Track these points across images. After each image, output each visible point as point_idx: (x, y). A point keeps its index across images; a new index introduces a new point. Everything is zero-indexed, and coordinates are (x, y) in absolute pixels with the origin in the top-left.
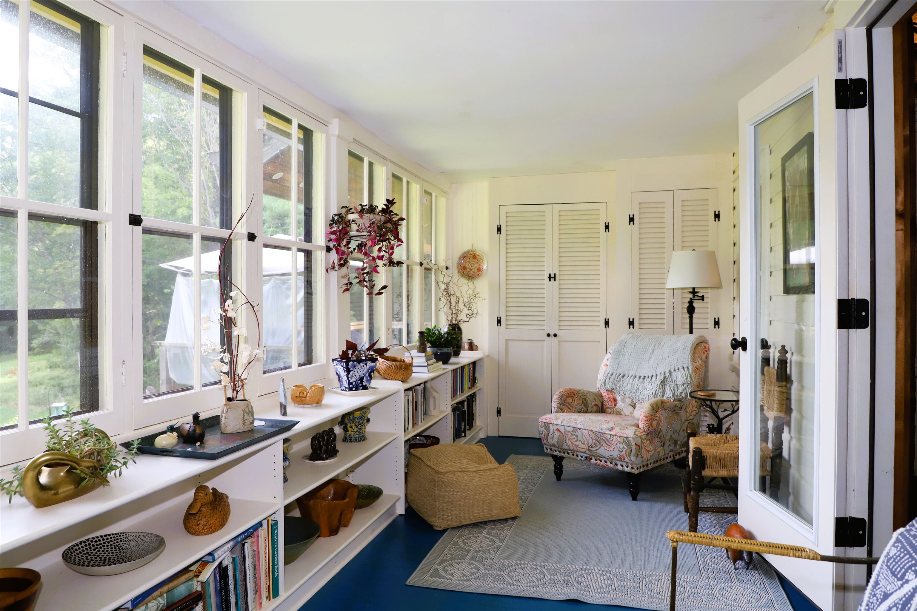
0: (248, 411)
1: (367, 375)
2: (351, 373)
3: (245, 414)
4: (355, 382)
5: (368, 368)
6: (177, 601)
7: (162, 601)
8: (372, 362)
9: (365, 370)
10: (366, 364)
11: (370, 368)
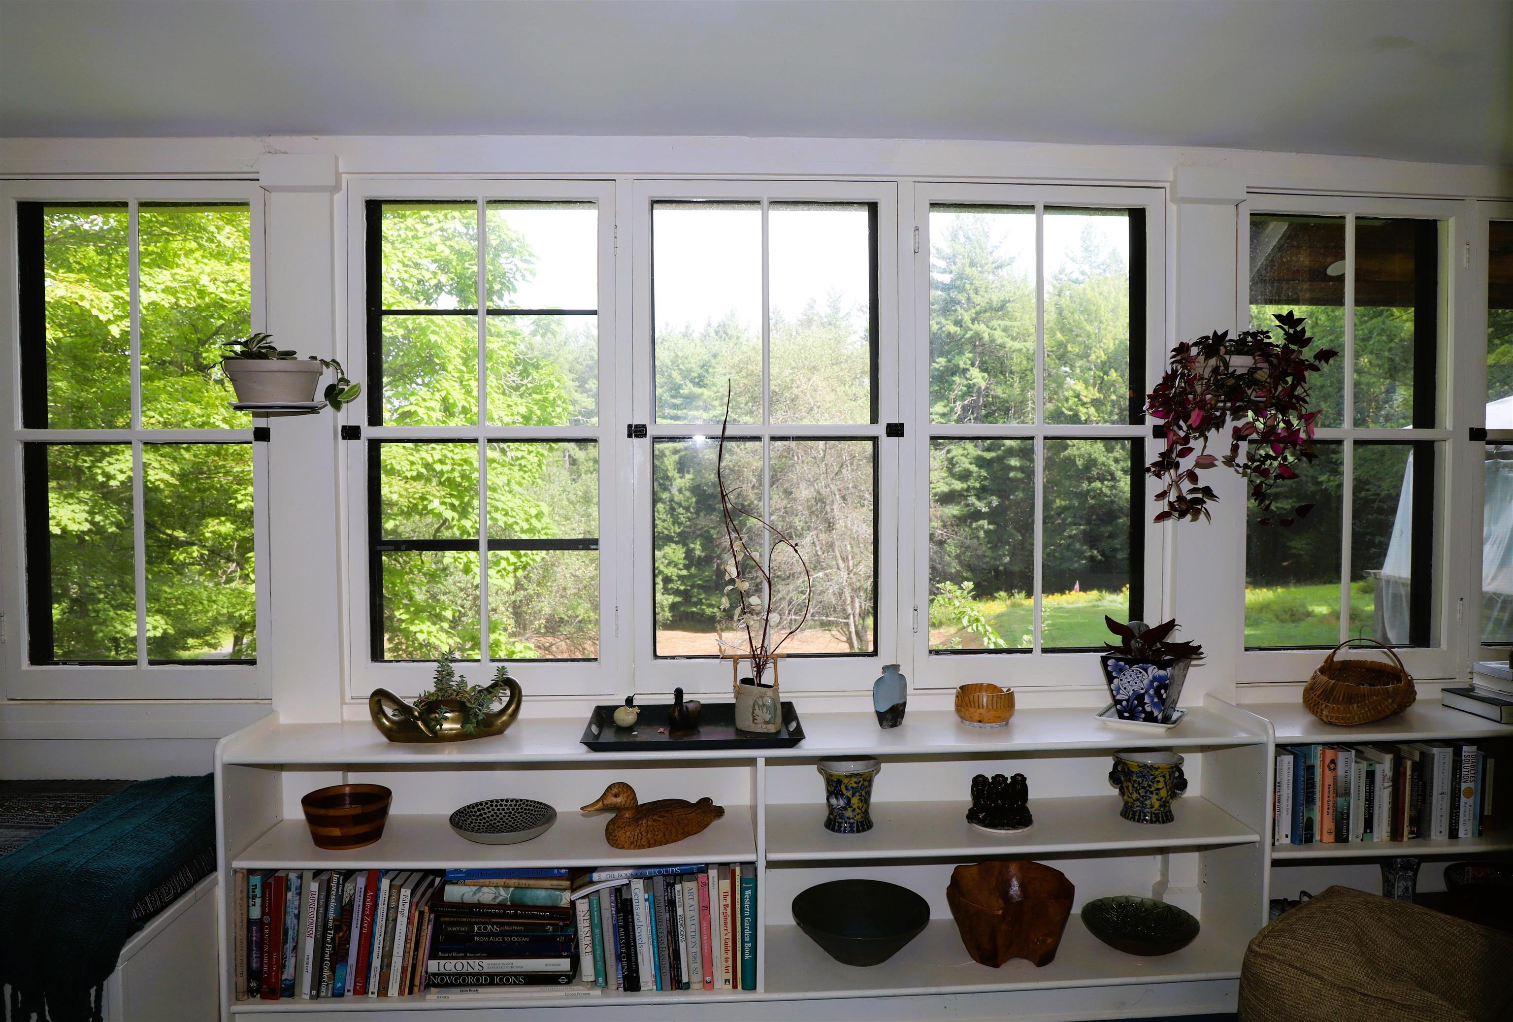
0: (761, 703)
1: (1151, 692)
2: (1116, 681)
3: (756, 707)
4: (1127, 701)
5: (1151, 678)
6: (530, 903)
7: (504, 895)
8: (1159, 669)
9: (1146, 682)
10: (1146, 670)
11: (1155, 679)
